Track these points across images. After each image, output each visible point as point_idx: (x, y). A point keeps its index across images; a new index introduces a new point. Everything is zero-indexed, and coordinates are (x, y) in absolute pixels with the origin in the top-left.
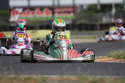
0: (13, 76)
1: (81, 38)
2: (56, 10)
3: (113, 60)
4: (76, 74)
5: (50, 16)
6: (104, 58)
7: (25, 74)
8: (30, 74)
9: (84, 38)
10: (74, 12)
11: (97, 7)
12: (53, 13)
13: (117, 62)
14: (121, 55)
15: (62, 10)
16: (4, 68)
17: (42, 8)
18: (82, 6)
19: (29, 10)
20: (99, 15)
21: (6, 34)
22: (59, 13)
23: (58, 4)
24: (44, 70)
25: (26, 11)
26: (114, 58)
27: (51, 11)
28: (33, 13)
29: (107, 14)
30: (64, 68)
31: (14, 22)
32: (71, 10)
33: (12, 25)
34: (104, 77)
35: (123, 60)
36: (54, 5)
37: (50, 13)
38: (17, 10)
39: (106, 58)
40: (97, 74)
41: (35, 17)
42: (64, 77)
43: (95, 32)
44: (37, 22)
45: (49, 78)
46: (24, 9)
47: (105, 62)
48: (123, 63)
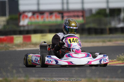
0: (23, 79)
1: (90, 42)
2: (65, 15)
3: (123, 63)
4: (85, 77)
5: (59, 20)
6: (113, 61)
7: (35, 77)
8: (39, 77)
9: (93, 42)
10: (83, 16)
11: (106, 11)
12: (63, 17)
15: (72, 14)
16: (14, 71)
17: (51, 13)
18: (91, 10)
19: (38, 15)
20: (108, 19)
21: (16, 38)
22: (68, 17)
23: (68, 9)
24: (54, 73)
25: (35, 16)
26: (123, 62)
27: (60, 15)
28: (42, 17)
29: (116, 18)
30: (74, 71)
31: (24, 26)
32: (80, 14)
33: (22, 29)
34: (113, 79)
36: (63, 9)
37: (59, 17)
38: (26, 14)
39: (115, 61)
40: (106, 77)
41: (44, 21)
43: (104, 36)
44: (46, 26)
46: (34, 13)
47: (114, 65)
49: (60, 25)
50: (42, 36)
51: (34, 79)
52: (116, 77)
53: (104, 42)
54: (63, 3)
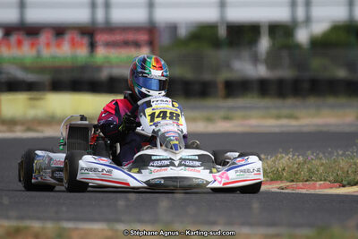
2: (100, 38)
4: (154, 222)
5: (82, 53)
7: (8, 218)
8: (21, 218)
10: (151, 43)
11: (217, 31)
12: (93, 46)
13: (273, 190)
14: (284, 170)
15: (118, 37)
17: (59, 31)
18: (173, 28)
19: (21, 36)
20: (223, 54)
22: (108, 45)
23: (107, 21)
24: (64, 209)
25: (13, 39)
27: (86, 40)
28: (33, 45)
29: (246, 54)
30: (121, 203)
32: (143, 37)
35: (288, 184)
36: (93, 22)
37: (82, 44)
40: (214, 223)
41: (39, 56)
42: (121, 227)
43: (210, 102)
44: (42, 69)
45: (76, 229)
46: (9, 30)
48: (288, 193)
49: (84, 68)
50: (31, 99)
51: (6, 223)
52: (243, 224)
53: (209, 120)
54: (93, 6)
